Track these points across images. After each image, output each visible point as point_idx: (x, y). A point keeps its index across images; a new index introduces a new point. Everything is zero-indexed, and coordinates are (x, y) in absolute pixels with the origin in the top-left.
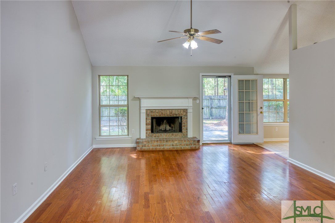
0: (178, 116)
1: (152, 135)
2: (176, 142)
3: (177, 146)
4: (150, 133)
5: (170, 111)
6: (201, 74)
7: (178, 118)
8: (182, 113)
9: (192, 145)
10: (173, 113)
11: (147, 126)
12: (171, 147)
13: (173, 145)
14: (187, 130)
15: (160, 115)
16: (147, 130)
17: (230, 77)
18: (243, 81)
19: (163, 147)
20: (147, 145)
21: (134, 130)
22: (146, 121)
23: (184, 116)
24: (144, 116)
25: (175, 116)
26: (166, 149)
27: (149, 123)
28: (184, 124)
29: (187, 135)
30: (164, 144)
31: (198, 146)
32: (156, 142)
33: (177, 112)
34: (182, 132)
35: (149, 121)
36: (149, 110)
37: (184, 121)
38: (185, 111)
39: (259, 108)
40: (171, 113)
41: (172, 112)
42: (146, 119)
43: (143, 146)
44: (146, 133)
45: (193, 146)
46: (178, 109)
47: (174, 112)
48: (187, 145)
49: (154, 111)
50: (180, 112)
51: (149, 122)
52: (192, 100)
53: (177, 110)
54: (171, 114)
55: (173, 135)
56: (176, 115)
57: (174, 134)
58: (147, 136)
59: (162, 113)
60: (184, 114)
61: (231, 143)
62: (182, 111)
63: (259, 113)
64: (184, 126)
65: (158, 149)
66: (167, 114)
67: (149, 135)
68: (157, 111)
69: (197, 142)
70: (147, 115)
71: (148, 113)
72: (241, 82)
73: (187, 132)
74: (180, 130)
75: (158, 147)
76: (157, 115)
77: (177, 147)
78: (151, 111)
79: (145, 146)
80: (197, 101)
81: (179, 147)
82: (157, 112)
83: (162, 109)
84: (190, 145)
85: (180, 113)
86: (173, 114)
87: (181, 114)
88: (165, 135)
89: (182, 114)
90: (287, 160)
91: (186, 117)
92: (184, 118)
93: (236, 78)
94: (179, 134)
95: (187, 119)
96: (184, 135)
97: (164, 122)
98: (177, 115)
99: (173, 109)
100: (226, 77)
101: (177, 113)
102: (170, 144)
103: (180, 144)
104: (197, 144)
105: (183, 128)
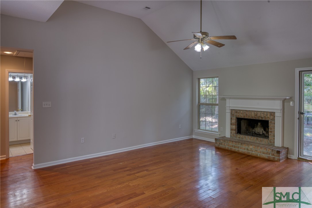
1: (236, 136)
4: (234, 133)
5: (255, 112)
6: (298, 70)
8: (268, 116)
10: (258, 116)
11: (232, 126)
12: (246, 151)
13: (248, 150)
14: (274, 136)
15: (245, 117)
16: (231, 130)
19: (237, 149)
20: (223, 143)
21: (222, 128)
22: (231, 121)
23: (271, 120)
24: (228, 116)
25: (260, 119)
26: (240, 151)
27: (233, 124)
28: (271, 129)
29: (274, 143)
31: (278, 158)
33: (263, 115)
34: (268, 139)
35: (234, 121)
36: (234, 111)
37: (270, 125)
38: (273, 114)
40: (256, 115)
41: (257, 114)
42: (231, 119)
43: (220, 144)
44: (231, 133)
47: (259, 115)
48: (264, 153)
49: (239, 111)
50: (267, 115)
51: (234, 122)
52: (281, 101)
53: (263, 113)
54: (256, 117)
55: (257, 139)
56: (261, 117)
57: (259, 139)
58: (232, 135)
59: (246, 114)
60: (272, 117)
62: (269, 114)
64: (271, 132)
65: (233, 150)
67: (233, 135)
68: (241, 112)
70: (232, 114)
71: (233, 113)
73: (274, 138)
74: (266, 136)
75: (233, 148)
76: (241, 116)
78: (236, 111)
80: (291, 103)
81: (254, 153)
82: (242, 113)
83: (246, 110)
84: (267, 154)
85: (266, 116)
86: (258, 117)
88: (249, 138)
91: (273, 122)
92: (271, 122)
94: (265, 140)
95: (274, 124)
96: (271, 142)
97: (257, 124)
98: (263, 118)
99: (258, 111)
101: (262, 115)
102: (244, 147)
103: (256, 150)
104: (276, 154)
105: (270, 134)
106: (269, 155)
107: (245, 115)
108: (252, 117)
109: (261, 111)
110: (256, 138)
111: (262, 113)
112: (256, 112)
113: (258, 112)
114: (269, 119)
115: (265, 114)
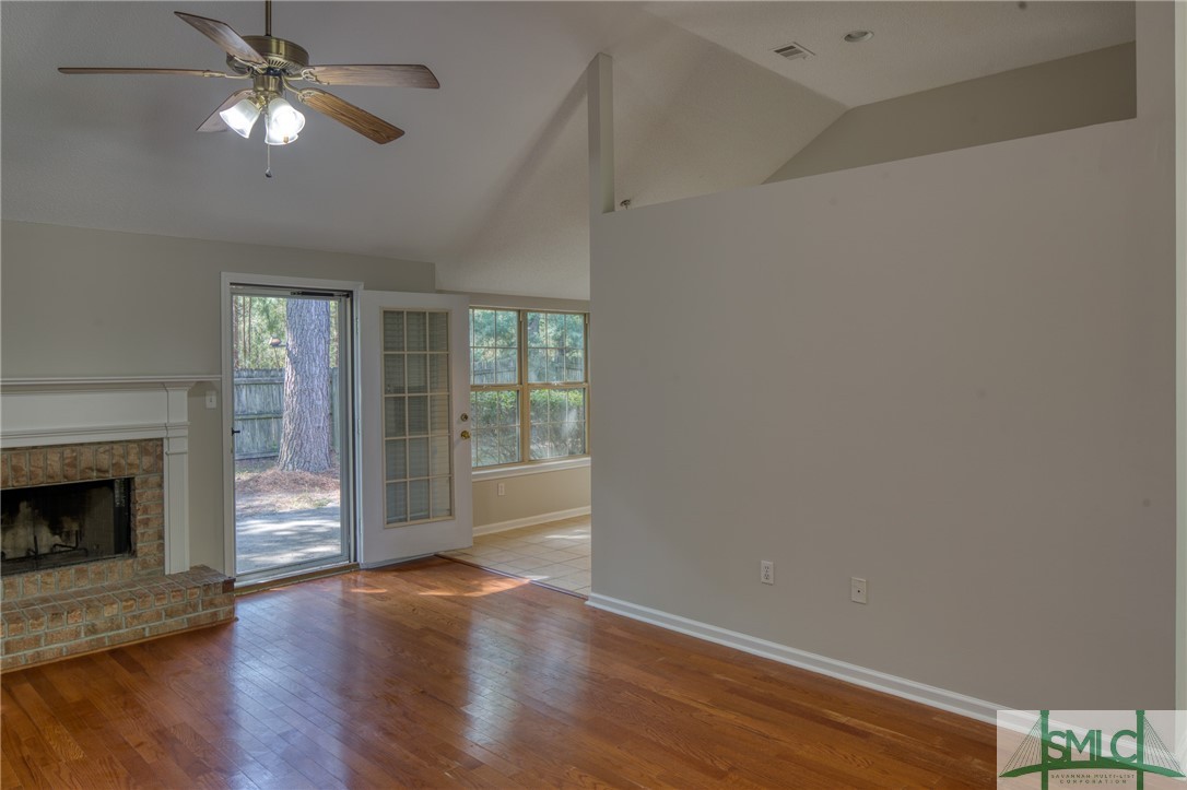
0: (109, 476)
2: (108, 612)
3: (119, 628)
5: (67, 452)
7: (109, 484)
8: (132, 458)
9: (195, 608)
10: (83, 465)
12: (84, 639)
13: (92, 630)
14: (161, 537)
17: (347, 296)
18: (402, 312)
19: (29, 652)
23: (147, 472)
25: (94, 476)
28: (146, 511)
29: (161, 562)
30: (41, 631)
31: (228, 608)
33: (106, 456)
34: (133, 554)
37: (142, 496)
38: (153, 448)
39: (456, 417)
40: (73, 465)
41: (75, 458)
45: (201, 612)
46: (112, 442)
47: (87, 458)
48: (170, 614)
50: (125, 455)
52: (186, 393)
53: (107, 447)
54: (72, 471)
55: (81, 574)
56: (99, 470)
57: (92, 567)
60: (147, 461)
61: (353, 568)
62: (134, 450)
63: (456, 436)
64: (146, 523)
66: (48, 473)
69: (220, 590)
72: (391, 316)
73: (161, 547)
74: (123, 543)
77: (119, 635)
80: (208, 398)
81: (126, 634)
84: (185, 612)
85: (123, 462)
86: (83, 471)
87: (130, 465)
89: (136, 467)
90: (587, 603)
91: (154, 479)
92: (145, 482)
93: (371, 305)
94: (120, 563)
95: (160, 485)
96: (145, 565)
98: (107, 471)
99: (82, 444)
100: (332, 295)
101: (105, 460)
102: (73, 627)
103: (134, 617)
104: (220, 598)
105: (143, 534)
106: (195, 610)
108: (51, 477)
109: (99, 443)
110: (72, 570)
111: (102, 450)
112: (73, 451)
113: (82, 449)
114: (134, 471)
115: (118, 450)
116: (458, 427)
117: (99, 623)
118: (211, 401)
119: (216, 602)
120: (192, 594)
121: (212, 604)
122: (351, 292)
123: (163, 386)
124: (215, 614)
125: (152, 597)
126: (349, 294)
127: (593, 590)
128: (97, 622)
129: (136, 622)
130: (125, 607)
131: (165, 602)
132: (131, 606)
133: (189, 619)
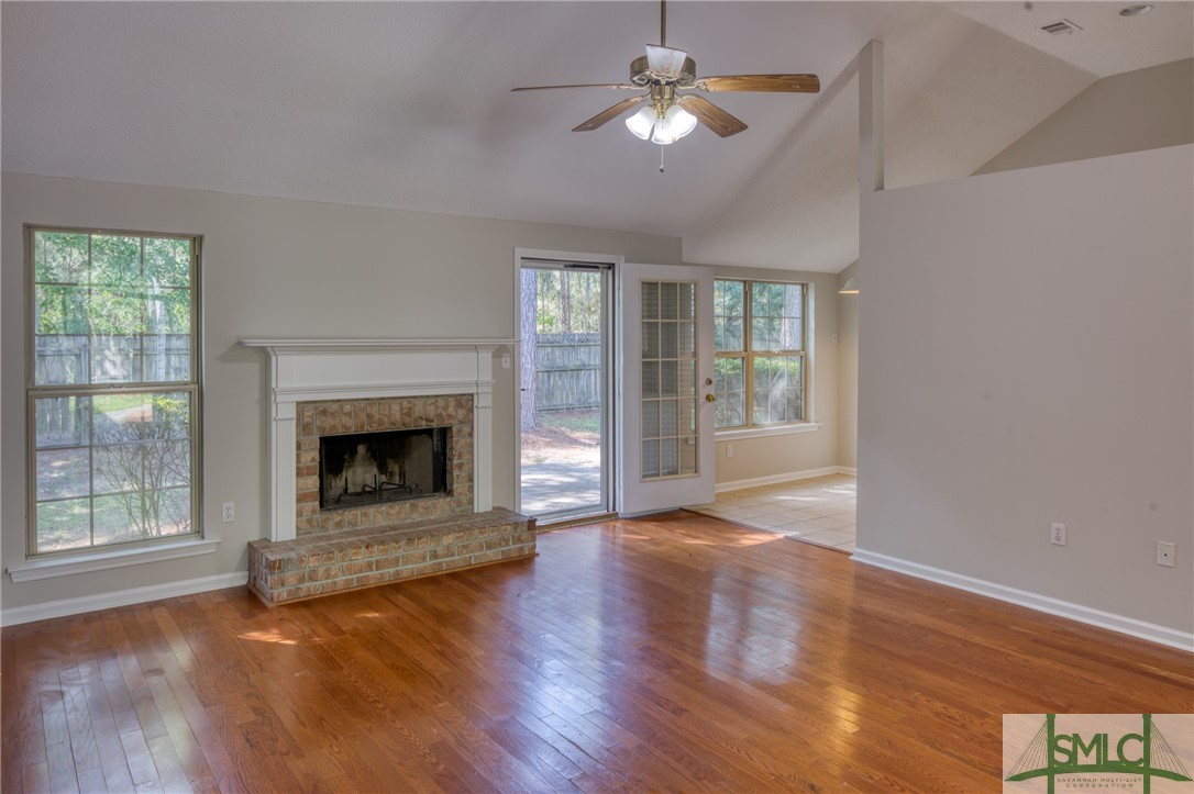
0: (434, 425)
1: (326, 520)
2: (448, 540)
3: (453, 555)
4: (314, 511)
5: (405, 403)
6: (520, 252)
7: (429, 432)
8: (451, 410)
9: (507, 542)
10: (416, 415)
11: (302, 480)
12: (429, 562)
13: (435, 555)
14: (471, 480)
15: (362, 427)
16: (301, 498)
17: (609, 268)
18: (657, 284)
19: (392, 570)
20: (321, 571)
21: (232, 504)
22: (298, 457)
23: (461, 422)
24: (285, 438)
25: (423, 425)
26: (405, 575)
27: (308, 468)
28: (460, 457)
29: (471, 502)
30: (400, 553)
31: (531, 544)
32: (363, 550)
33: (432, 408)
34: (450, 493)
35: (312, 456)
36: (311, 406)
37: (457, 443)
38: (466, 402)
39: (702, 381)
40: (408, 414)
41: (410, 409)
42: (299, 447)
43: (301, 580)
44: (299, 514)
45: (512, 546)
46: (437, 396)
47: (419, 410)
48: (489, 546)
49: (335, 407)
50: (446, 408)
51: (313, 460)
52: (490, 355)
53: (433, 400)
54: (407, 420)
55: (414, 507)
56: (427, 420)
57: (421, 504)
58: (304, 525)
59: (370, 416)
60: (461, 413)
61: (613, 516)
62: (452, 403)
63: (702, 399)
64: (460, 466)
65: (372, 583)
66: (391, 421)
67: (309, 521)
68: (348, 408)
69: (525, 528)
70: (303, 428)
71: (307, 420)
72: (650, 287)
73: (471, 489)
74: (441, 483)
75: (374, 573)
76: (346, 425)
77: (453, 562)
78: (322, 408)
79: (312, 579)
80: (503, 360)
81: (458, 561)
82: (349, 414)
83: (368, 399)
84: (500, 545)
85: (443, 412)
86: (416, 420)
87: (449, 416)
88: (381, 513)
89: (454, 414)
90: (851, 557)
91: (466, 429)
92: (460, 431)
93: (631, 275)
94: (441, 500)
95: (471, 435)
96: (459, 504)
98: (433, 421)
99: (415, 397)
100: (597, 267)
101: (431, 412)
102: (421, 551)
103: (464, 546)
104: (525, 536)
105: (458, 477)
106: (507, 544)
107: (363, 418)
108: (393, 424)
109: (427, 396)
110: (407, 505)
111: (429, 402)
112: (409, 403)
113: (417, 402)
114: (452, 421)
115: (441, 403)
116: (704, 391)
117: (440, 550)
118: (506, 363)
119: (523, 538)
120: (505, 530)
121: (519, 540)
122: (613, 265)
123: (476, 348)
124: (521, 549)
125: (476, 531)
126: (611, 266)
127: (857, 546)
128: (438, 549)
129: (465, 551)
130: (458, 538)
131: (486, 535)
132: (462, 537)
133: (503, 552)
